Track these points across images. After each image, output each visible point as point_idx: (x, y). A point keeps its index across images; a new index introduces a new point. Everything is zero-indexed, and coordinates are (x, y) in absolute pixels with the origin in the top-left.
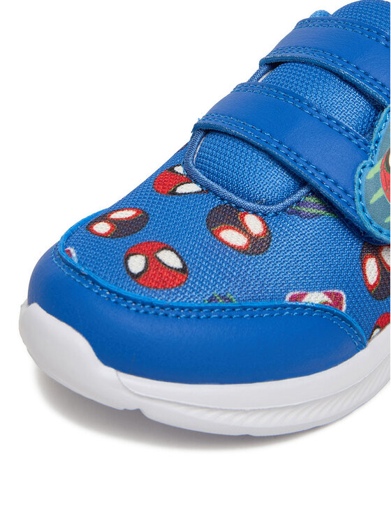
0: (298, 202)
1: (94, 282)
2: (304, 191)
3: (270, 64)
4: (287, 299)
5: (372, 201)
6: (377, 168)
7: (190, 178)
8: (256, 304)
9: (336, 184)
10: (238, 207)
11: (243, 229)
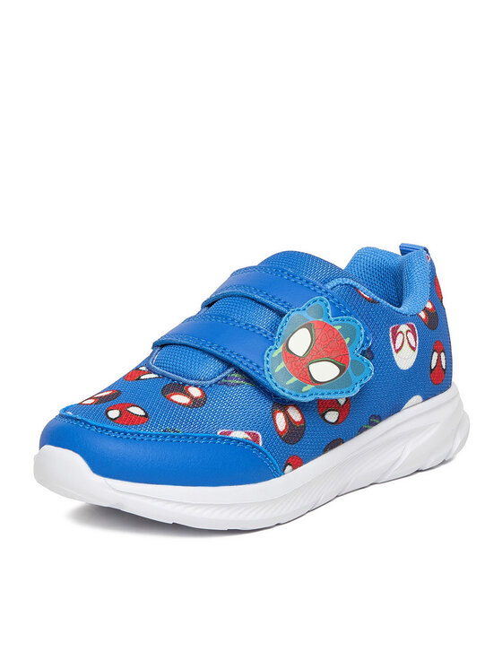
0: (226, 378)
1: (86, 423)
2: (229, 370)
3: (209, 304)
4: (218, 433)
5: (276, 371)
6: (280, 349)
7: (150, 371)
8: (196, 435)
9: (251, 362)
10: (184, 384)
11: (188, 394)
